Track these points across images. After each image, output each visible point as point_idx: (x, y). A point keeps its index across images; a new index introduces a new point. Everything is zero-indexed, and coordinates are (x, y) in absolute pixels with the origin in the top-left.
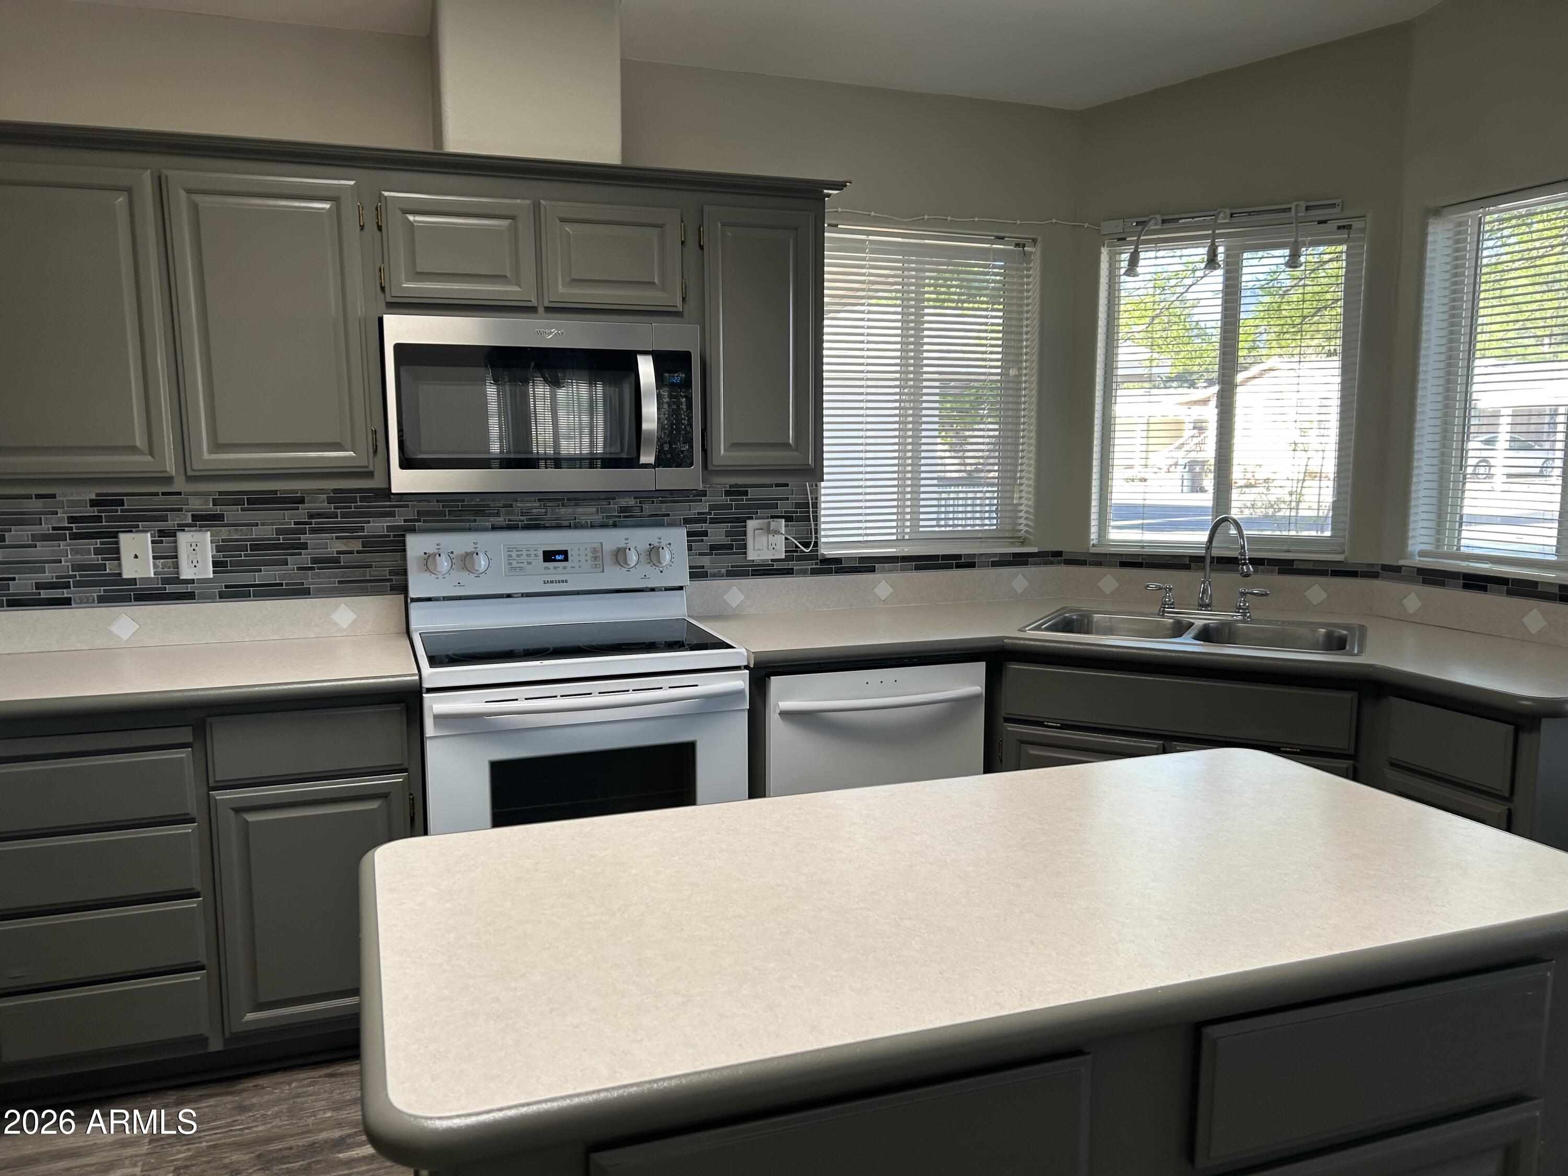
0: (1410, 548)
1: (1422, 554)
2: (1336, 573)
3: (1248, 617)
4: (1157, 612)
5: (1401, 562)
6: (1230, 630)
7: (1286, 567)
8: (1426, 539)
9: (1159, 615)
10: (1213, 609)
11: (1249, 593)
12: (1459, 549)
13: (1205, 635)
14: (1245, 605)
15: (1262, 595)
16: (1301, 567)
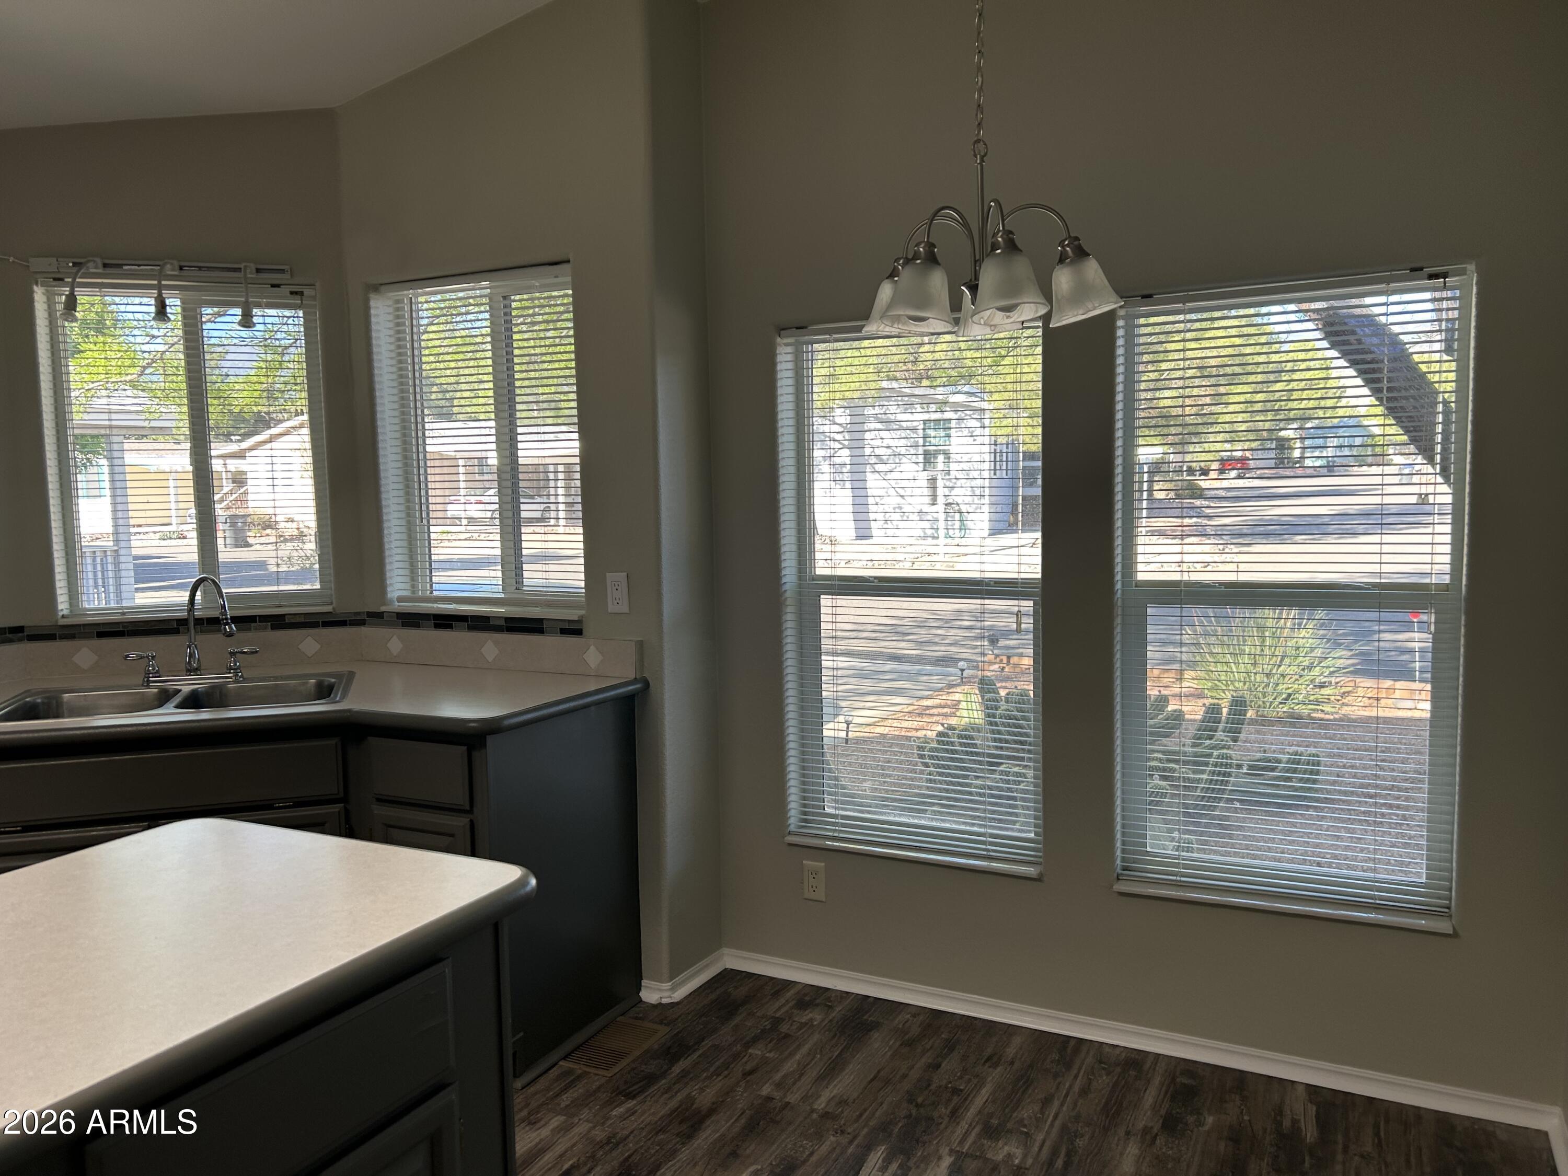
0: (389, 595)
1: (400, 599)
2: (327, 624)
3: (240, 677)
4: (141, 683)
5: (383, 609)
6: (221, 692)
7: (278, 622)
8: (402, 586)
9: (143, 685)
10: (202, 672)
11: (239, 652)
12: (431, 593)
13: (193, 701)
14: (235, 665)
15: (252, 653)
16: (293, 621)
